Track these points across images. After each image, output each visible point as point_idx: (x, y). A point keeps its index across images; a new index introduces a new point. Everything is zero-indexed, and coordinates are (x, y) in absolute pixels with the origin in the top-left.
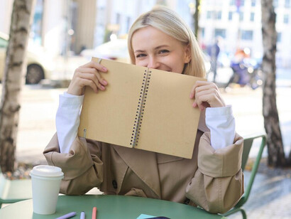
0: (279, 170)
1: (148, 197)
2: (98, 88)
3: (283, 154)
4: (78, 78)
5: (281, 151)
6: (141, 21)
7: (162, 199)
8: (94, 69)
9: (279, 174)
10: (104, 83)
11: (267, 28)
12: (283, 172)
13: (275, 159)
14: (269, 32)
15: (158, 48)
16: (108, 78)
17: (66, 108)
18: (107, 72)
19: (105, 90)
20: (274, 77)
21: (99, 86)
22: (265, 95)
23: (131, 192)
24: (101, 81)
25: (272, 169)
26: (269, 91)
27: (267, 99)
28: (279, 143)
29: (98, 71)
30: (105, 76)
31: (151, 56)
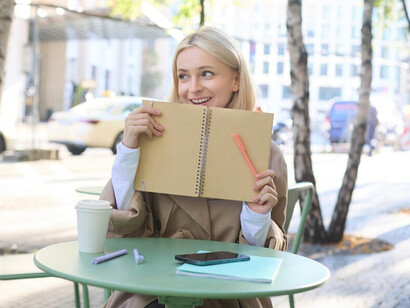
0: (318, 246)
1: (196, 238)
2: (153, 135)
3: (323, 227)
4: (132, 127)
5: (320, 222)
6: (188, 40)
7: (212, 239)
8: (146, 115)
9: (318, 251)
10: (160, 128)
11: (296, 71)
12: (324, 248)
13: (312, 233)
14: (300, 77)
15: (201, 68)
16: (163, 122)
17: (124, 164)
18: (160, 115)
19: (161, 136)
20: (308, 131)
21: (155, 131)
22: (297, 154)
23: (178, 234)
24: (156, 126)
25: (309, 245)
26: (301, 149)
27: (300, 158)
28: (316, 214)
29: (151, 115)
30: (159, 120)
31: (193, 78)
